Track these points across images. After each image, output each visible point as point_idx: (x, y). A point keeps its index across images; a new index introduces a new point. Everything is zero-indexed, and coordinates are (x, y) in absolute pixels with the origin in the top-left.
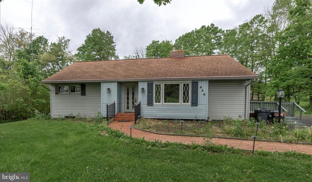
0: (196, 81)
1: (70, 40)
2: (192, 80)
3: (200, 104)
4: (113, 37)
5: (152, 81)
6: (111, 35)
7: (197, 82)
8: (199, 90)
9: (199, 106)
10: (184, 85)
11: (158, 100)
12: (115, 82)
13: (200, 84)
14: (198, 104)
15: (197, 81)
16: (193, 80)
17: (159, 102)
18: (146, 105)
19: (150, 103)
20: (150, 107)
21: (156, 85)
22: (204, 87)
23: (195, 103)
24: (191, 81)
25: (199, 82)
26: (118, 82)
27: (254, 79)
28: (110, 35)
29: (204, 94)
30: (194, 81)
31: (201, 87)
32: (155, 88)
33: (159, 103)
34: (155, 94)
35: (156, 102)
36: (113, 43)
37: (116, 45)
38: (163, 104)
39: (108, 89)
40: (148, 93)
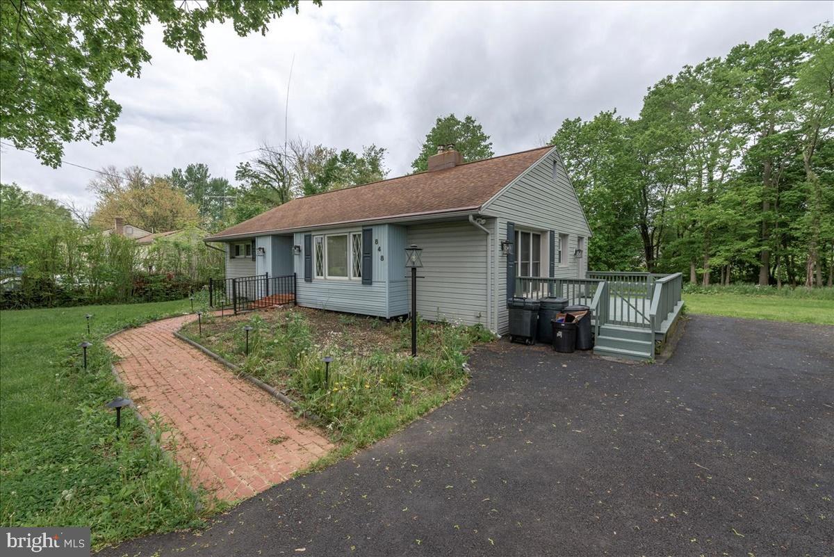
0: (368, 228)
2: (363, 226)
3: (377, 280)
4: (480, 127)
5: (310, 231)
7: (371, 231)
8: (375, 247)
9: (374, 284)
10: (354, 236)
11: (320, 273)
12: (269, 235)
13: (375, 234)
14: (373, 280)
15: (371, 228)
16: (365, 226)
17: (322, 275)
18: (304, 281)
19: (309, 277)
20: (309, 285)
21: (317, 239)
22: (382, 238)
23: (367, 279)
24: (361, 229)
26: (272, 236)
29: (382, 258)
30: (366, 228)
31: (377, 241)
32: (315, 246)
33: (322, 277)
34: (316, 257)
36: (484, 138)
37: (491, 144)
38: (325, 279)
39: (260, 249)
40: (305, 255)
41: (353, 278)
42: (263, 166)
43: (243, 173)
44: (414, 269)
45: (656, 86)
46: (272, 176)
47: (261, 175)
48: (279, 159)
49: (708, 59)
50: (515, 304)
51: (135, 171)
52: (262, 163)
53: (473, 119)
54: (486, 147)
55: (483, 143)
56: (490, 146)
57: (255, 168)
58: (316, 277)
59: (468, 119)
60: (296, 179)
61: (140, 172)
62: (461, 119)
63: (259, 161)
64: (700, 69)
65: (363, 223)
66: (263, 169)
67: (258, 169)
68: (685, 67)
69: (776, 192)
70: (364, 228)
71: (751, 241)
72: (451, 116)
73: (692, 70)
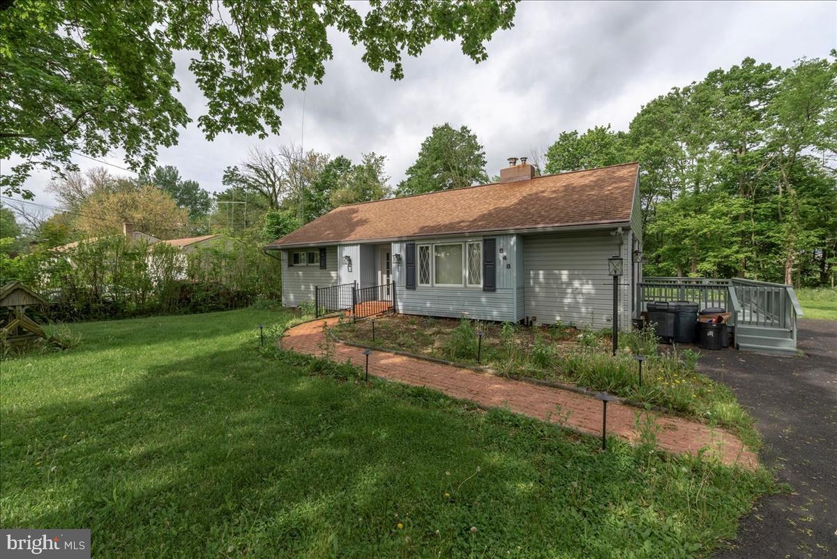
0: (491, 238)
1: (383, 158)
2: (484, 236)
3: (501, 287)
4: (475, 137)
5: (414, 240)
6: (471, 133)
7: (494, 240)
8: (499, 256)
9: (498, 291)
10: (471, 245)
11: (425, 279)
12: (357, 244)
13: (500, 243)
14: (497, 286)
15: (494, 237)
16: (486, 236)
17: (427, 282)
18: (405, 288)
19: (411, 285)
20: (411, 292)
21: (422, 248)
22: (508, 249)
23: (490, 286)
24: (482, 239)
25: (498, 239)
26: (362, 245)
27: (617, 229)
28: (469, 132)
29: (509, 266)
30: (487, 238)
31: (501, 250)
32: (420, 254)
33: (427, 285)
34: (420, 265)
35: (422, 282)
36: (478, 148)
37: (484, 153)
38: (433, 286)
39: (346, 257)
40: (407, 263)
41: (468, 285)
42: (252, 170)
43: (230, 176)
44: (616, 278)
45: (648, 105)
46: (261, 180)
47: (250, 179)
48: (271, 164)
49: (694, 83)
50: (657, 307)
51: (99, 172)
52: (251, 167)
53: (468, 129)
54: (480, 156)
55: (476, 153)
56: (483, 156)
57: (243, 172)
58: (419, 284)
59: (464, 128)
60: (289, 184)
61: (105, 173)
62: (457, 128)
63: (248, 165)
64: (687, 90)
65: (485, 234)
66: (253, 173)
67: (246, 173)
68: (674, 88)
69: (752, 204)
70: (485, 238)
71: (735, 248)
72: (446, 125)
73: (680, 91)
